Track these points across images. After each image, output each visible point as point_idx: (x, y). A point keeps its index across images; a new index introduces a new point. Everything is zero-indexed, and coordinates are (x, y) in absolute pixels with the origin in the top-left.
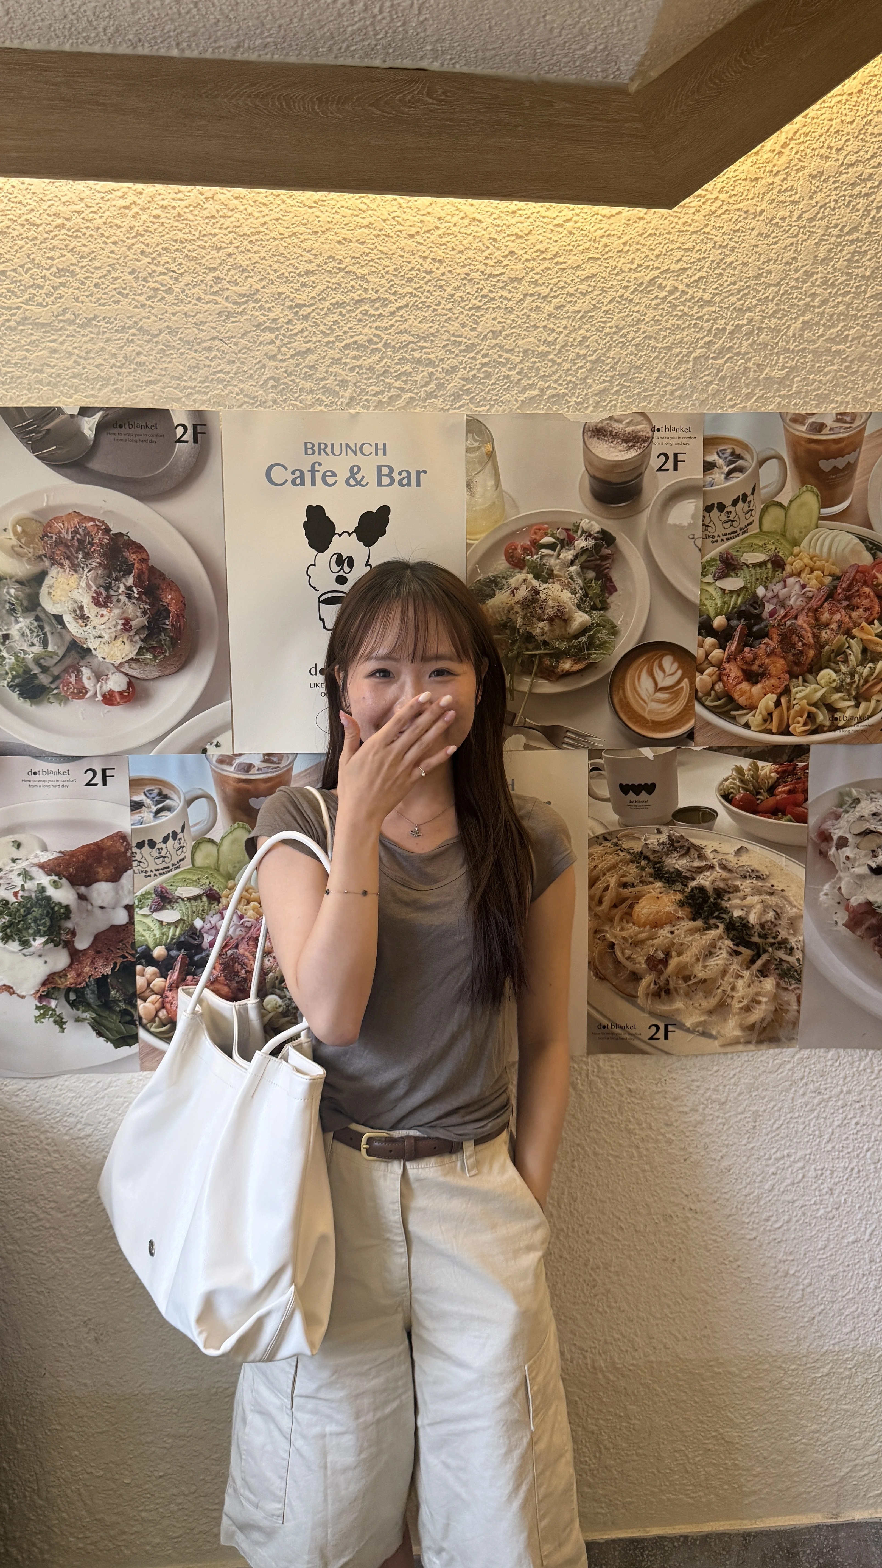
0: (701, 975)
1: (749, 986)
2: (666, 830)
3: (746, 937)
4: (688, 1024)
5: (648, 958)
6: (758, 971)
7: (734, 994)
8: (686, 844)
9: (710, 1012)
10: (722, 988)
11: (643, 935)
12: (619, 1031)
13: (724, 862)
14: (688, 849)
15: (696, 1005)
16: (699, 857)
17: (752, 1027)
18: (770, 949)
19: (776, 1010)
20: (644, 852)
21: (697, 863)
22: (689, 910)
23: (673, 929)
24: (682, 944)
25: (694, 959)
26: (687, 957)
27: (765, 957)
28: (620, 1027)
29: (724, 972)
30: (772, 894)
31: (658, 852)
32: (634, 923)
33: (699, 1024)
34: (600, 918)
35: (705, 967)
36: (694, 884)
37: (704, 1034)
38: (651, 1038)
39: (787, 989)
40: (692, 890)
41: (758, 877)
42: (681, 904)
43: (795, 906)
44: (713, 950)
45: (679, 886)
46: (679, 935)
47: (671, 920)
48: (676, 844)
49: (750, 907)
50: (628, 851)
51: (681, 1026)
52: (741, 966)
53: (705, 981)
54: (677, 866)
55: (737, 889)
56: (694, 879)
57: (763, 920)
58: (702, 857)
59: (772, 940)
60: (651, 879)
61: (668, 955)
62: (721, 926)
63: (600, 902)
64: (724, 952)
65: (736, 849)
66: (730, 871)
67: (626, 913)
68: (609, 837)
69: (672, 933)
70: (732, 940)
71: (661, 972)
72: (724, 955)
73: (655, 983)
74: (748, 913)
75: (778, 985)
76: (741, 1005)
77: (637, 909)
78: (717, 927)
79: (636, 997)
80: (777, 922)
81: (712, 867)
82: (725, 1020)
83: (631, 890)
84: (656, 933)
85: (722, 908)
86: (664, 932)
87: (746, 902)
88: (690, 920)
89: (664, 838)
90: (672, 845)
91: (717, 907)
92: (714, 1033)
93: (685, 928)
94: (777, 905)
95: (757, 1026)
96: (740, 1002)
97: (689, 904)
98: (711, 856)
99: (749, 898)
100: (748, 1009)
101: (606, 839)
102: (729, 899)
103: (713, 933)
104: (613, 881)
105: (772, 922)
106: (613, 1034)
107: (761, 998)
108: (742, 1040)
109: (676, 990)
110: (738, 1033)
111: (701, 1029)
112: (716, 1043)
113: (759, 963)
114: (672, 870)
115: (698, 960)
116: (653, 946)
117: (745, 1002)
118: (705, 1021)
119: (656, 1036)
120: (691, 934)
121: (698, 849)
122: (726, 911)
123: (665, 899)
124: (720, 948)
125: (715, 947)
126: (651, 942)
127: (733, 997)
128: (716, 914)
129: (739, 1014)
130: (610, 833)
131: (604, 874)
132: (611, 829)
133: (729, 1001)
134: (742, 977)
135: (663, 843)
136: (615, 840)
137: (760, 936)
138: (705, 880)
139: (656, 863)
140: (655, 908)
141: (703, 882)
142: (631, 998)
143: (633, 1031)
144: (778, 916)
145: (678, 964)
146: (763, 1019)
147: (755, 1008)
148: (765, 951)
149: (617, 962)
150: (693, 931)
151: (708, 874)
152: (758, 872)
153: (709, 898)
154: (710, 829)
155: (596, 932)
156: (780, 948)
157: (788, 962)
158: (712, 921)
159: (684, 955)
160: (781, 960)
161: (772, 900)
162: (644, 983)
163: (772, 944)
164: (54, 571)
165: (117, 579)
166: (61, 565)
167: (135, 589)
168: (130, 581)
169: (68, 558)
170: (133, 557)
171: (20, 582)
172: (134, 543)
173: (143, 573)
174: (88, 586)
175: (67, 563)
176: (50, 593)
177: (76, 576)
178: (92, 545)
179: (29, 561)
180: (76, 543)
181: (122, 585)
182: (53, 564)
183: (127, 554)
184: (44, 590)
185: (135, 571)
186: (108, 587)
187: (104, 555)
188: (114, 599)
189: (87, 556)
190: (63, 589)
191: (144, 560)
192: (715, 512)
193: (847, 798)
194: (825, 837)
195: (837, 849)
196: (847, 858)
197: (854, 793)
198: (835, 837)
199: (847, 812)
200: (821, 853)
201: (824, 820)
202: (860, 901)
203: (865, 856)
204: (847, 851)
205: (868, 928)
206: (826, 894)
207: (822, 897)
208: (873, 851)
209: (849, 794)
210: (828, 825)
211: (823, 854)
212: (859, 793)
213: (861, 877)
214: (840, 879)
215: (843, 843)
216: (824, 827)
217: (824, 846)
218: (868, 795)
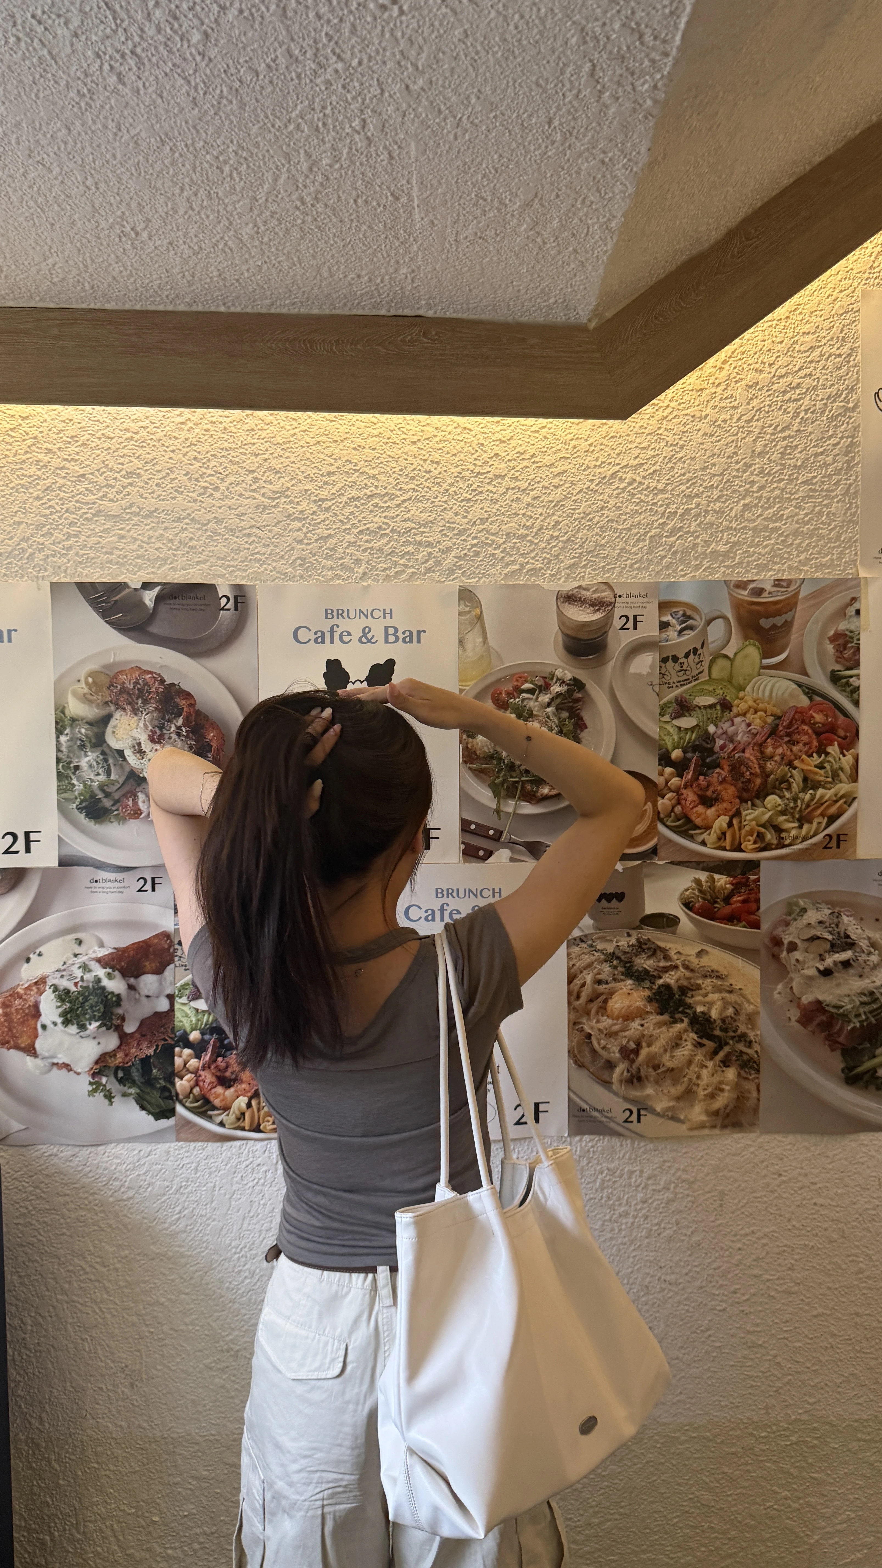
0: (669, 1064)
1: (713, 1075)
2: (634, 934)
3: (709, 1031)
4: (658, 1109)
5: (621, 1048)
6: (721, 1061)
7: (699, 1082)
8: (653, 946)
9: (678, 1099)
10: (688, 1076)
11: (616, 1028)
12: (596, 1114)
13: (687, 963)
14: (655, 951)
15: (665, 1091)
16: (664, 958)
17: (716, 1113)
18: (731, 1042)
19: (738, 1097)
20: (616, 952)
21: (662, 964)
22: (657, 1005)
23: (643, 1022)
24: (651, 1036)
25: (662, 1050)
26: (655, 1048)
27: (726, 1049)
28: (597, 1110)
29: (690, 1062)
30: (730, 992)
31: (628, 953)
32: (608, 1016)
33: (669, 1109)
34: (578, 1011)
35: (672, 1057)
36: (661, 981)
37: (674, 1118)
38: (626, 1121)
39: (747, 1079)
40: (659, 988)
41: (718, 977)
42: (650, 1000)
43: (752, 1004)
44: (678, 1042)
45: (647, 984)
46: (648, 1028)
47: (641, 1014)
48: (644, 946)
49: (711, 1004)
50: (601, 951)
51: (653, 1111)
52: (705, 1056)
53: (672, 1070)
54: (645, 966)
55: (699, 987)
56: (660, 978)
57: (724, 1015)
58: (667, 958)
59: (733, 1034)
60: (623, 977)
61: (639, 1045)
62: (686, 1020)
63: (578, 997)
64: (689, 1043)
65: (697, 951)
66: (692, 971)
67: (601, 1007)
68: (585, 939)
69: (642, 1025)
70: (696, 1033)
71: (633, 1061)
72: (689, 1046)
73: (628, 1071)
74: (709, 1009)
75: (739, 1075)
76: (706, 1092)
77: (611, 1003)
78: (682, 1021)
79: (611, 1083)
80: (736, 1018)
81: (676, 967)
82: (692, 1106)
83: (605, 986)
84: (628, 1026)
85: (686, 1004)
86: (635, 1025)
87: (708, 999)
88: (658, 1014)
89: (633, 941)
90: (640, 947)
91: (681, 1003)
92: (682, 1117)
93: (654, 1021)
94: (736, 1002)
95: (721, 1112)
96: (705, 1089)
97: (657, 1000)
98: (675, 957)
99: (711, 995)
100: (712, 1096)
101: (582, 941)
102: (692, 996)
103: (679, 1027)
104: (589, 978)
105: (732, 1018)
106: (591, 1117)
107: (724, 1086)
108: (708, 1124)
109: (647, 1077)
110: (704, 1118)
111: (670, 1114)
112: (684, 1127)
113: (722, 1054)
114: (640, 969)
115: (666, 1050)
116: (625, 1037)
117: (710, 1090)
118: (673, 1107)
119: (629, 1120)
120: (659, 1028)
121: (664, 950)
122: (690, 1007)
123: (635, 995)
124: (686, 1040)
125: (681, 1039)
126: (623, 1034)
127: (698, 1085)
128: (681, 1009)
129: (704, 1100)
130: (586, 936)
131: (581, 972)
132: (587, 932)
133: (695, 1088)
134: (706, 1067)
135: (632, 945)
136: (590, 942)
137: (721, 1030)
138: (670, 979)
139: (627, 963)
140: (626, 1003)
141: (668, 980)
142: (607, 1084)
143: (609, 1115)
144: (737, 1012)
145: (648, 1054)
146: (726, 1107)
147: (719, 1095)
148: (727, 1044)
149: (594, 1052)
150: (660, 1024)
151: (673, 973)
152: (717, 972)
153: (674, 995)
154: (674, 933)
155: (575, 1024)
156: (739, 1041)
157: (747, 1054)
158: (678, 1016)
159: (654, 1046)
160: (741, 1052)
161: (731, 998)
162: (618, 1071)
163: (733, 1038)
164: (118, 715)
165: (169, 721)
166: (124, 709)
167: (183, 729)
168: (180, 721)
169: (130, 704)
170: (183, 703)
171: (90, 723)
172: (184, 691)
173: (191, 715)
174: (145, 726)
175: (129, 708)
176: (114, 732)
177: (136, 718)
178: (150, 693)
179: (98, 706)
180: (137, 692)
181: (173, 726)
182: (117, 709)
183: (178, 700)
184: (109, 730)
185: (184, 714)
186: (161, 728)
187: (160, 701)
188: (166, 737)
189: (146, 702)
190: (125, 729)
191: (192, 705)
192: (670, 663)
193: (795, 908)
194: (777, 942)
195: (788, 953)
196: (797, 961)
197: (801, 903)
198: (786, 942)
199: (795, 920)
200: (773, 956)
201: (775, 927)
202: (810, 1000)
203: (814, 959)
204: (797, 955)
205: (819, 1024)
206: (779, 993)
207: (776, 996)
208: (820, 955)
209: (797, 904)
210: (779, 931)
211: (776, 957)
212: (805, 903)
213: (811, 978)
214: (792, 979)
215: (793, 947)
216: (776, 932)
217: (776, 950)
218: (814, 905)
